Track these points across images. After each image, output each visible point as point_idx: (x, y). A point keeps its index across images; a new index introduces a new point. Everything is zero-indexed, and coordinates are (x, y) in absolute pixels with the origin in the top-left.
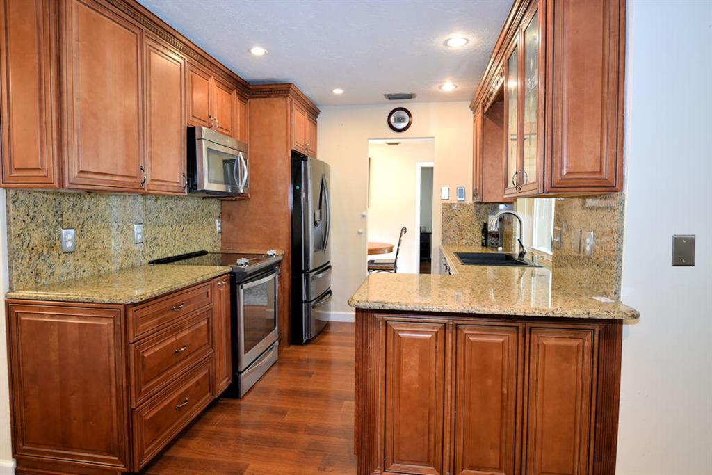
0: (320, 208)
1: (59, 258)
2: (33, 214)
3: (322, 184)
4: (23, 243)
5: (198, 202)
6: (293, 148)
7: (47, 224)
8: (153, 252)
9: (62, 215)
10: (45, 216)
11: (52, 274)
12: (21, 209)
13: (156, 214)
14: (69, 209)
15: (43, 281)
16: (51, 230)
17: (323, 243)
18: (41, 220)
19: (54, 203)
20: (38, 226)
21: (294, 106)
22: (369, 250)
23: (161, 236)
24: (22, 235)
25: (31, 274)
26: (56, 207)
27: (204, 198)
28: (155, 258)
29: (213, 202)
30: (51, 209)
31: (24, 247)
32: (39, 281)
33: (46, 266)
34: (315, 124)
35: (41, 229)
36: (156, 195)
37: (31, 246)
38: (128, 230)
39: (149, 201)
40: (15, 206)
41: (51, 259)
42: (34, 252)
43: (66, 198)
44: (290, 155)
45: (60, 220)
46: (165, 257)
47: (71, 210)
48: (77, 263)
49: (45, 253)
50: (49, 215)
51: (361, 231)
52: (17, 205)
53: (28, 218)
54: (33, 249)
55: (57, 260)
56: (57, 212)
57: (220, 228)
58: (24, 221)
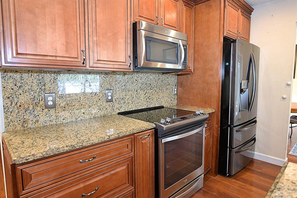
0: (248, 79)
1: (42, 111)
2: (20, 85)
3: (251, 61)
4: (12, 103)
5: (158, 76)
6: (225, 35)
7: (32, 91)
8: (121, 107)
9: (44, 85)
10: (30, 86)
11: (37, 121)
12: (9, 81)
13: (124, 83)
14: (50, 81)
15: (29, 126)
16: (36, 94)
17: (249, 104)
18: (26, 88)
19: (37, 77)
20: (25, 92)
21: (227, 3)
22: (292, 110)
23: (127, 97)
24: (11, 98)
25: (19, 122)
26: (39, 80)
27: (163, 73)
28: (122, 110)
29: (170, 76)
30: (35, 81)
31: (13, 105)
32: (26, 126)
33: (32, 116)
34: (249, 19)
35: (27, 94)
36: (124, 72)
37: (19, 104)
38: (101, 94)
39: (118, 76)
40: (5, 80)
41: (36, 112)
42: (22, 108)
43: (48, 75)
44: (222, 40)
45: (43, 88)
46: (131, 110)
47: (52, 82)
48: (58, 114)
49: (30, 108)
50: (34, 85)
51: (285, 96)
52: (6, 79)
53: (16, 87)
54: (20, 106)
55: (41, 112)
56: (40, 83)
57: (176, 92)
58: (12, 89)
